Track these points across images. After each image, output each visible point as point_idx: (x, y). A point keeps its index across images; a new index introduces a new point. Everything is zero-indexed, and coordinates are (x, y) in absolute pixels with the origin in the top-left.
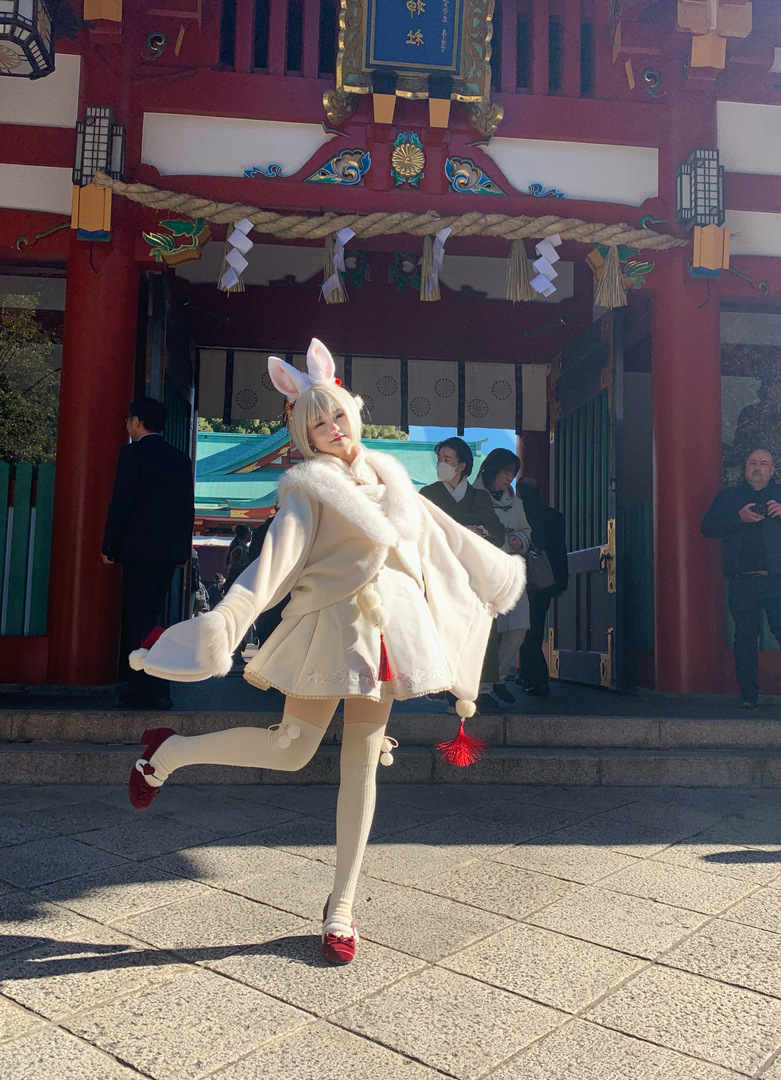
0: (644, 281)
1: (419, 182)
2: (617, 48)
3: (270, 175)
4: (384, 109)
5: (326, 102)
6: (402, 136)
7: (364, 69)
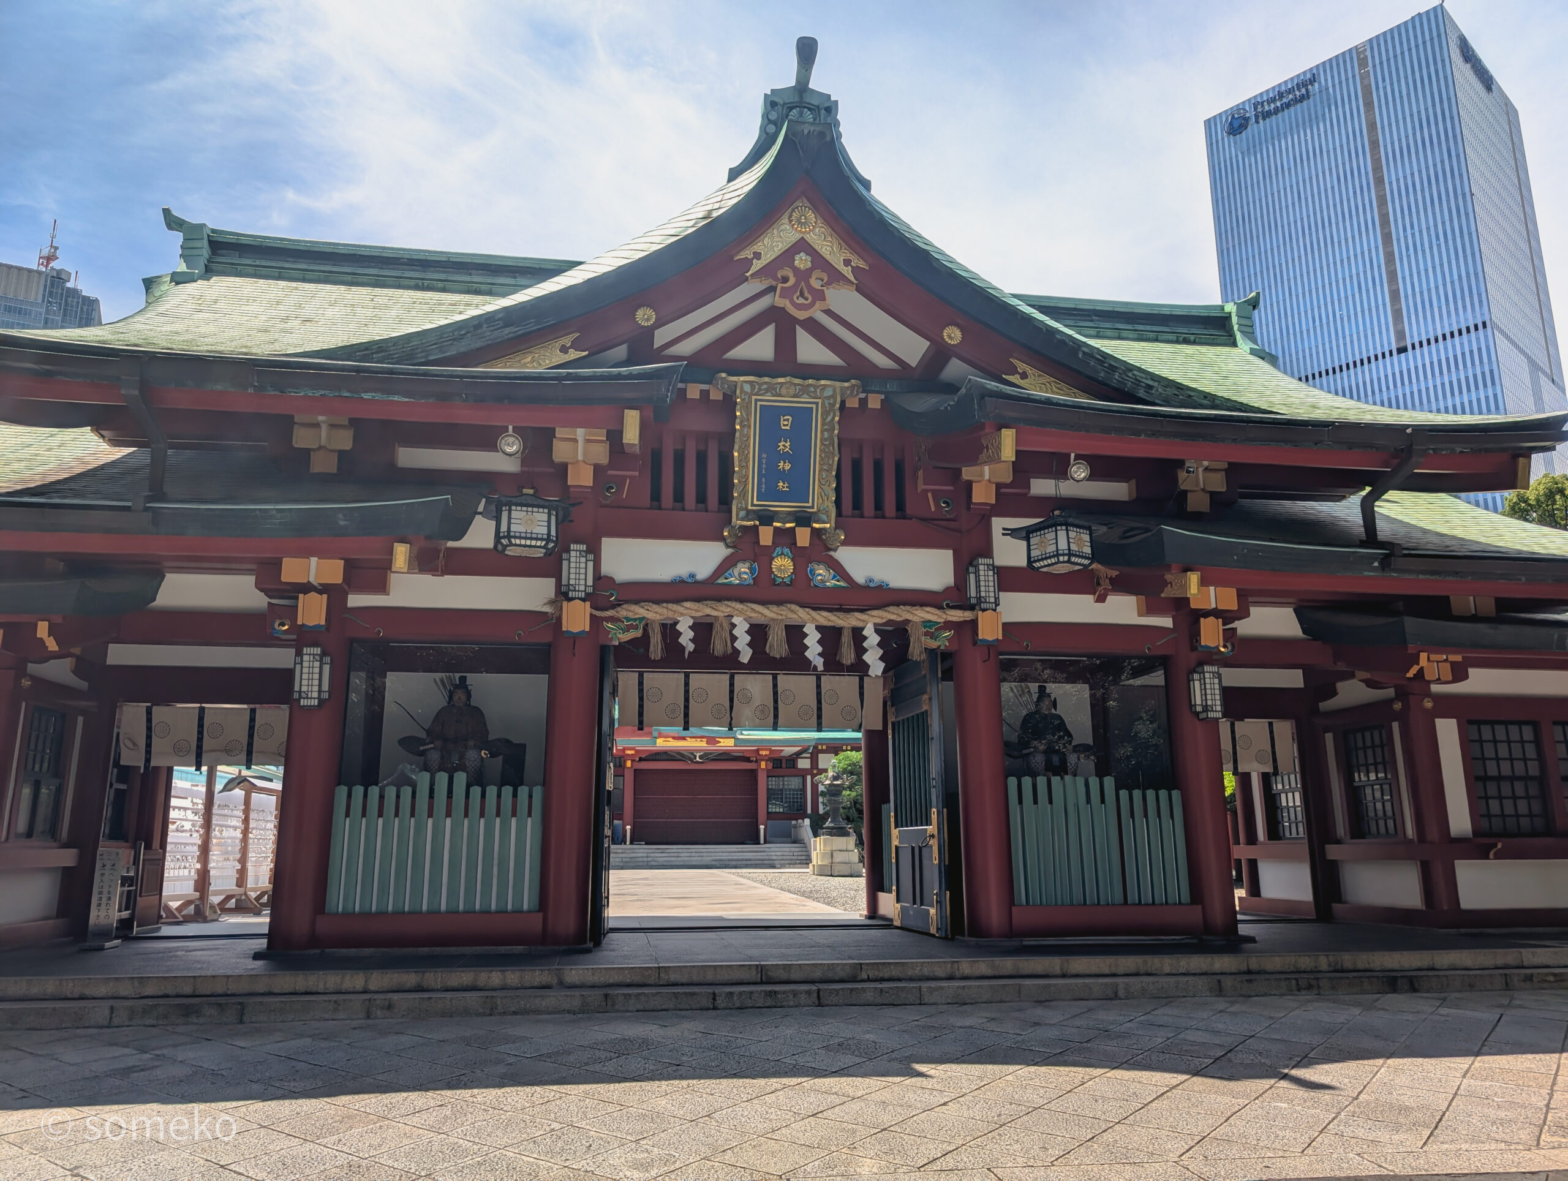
0: (947, 644)
1: (790, 581)
2: (921, 487)
3: (690, 580)
4: (766, 535)
5: (726, 534)
6: (778, 552)
7: (750, 508)
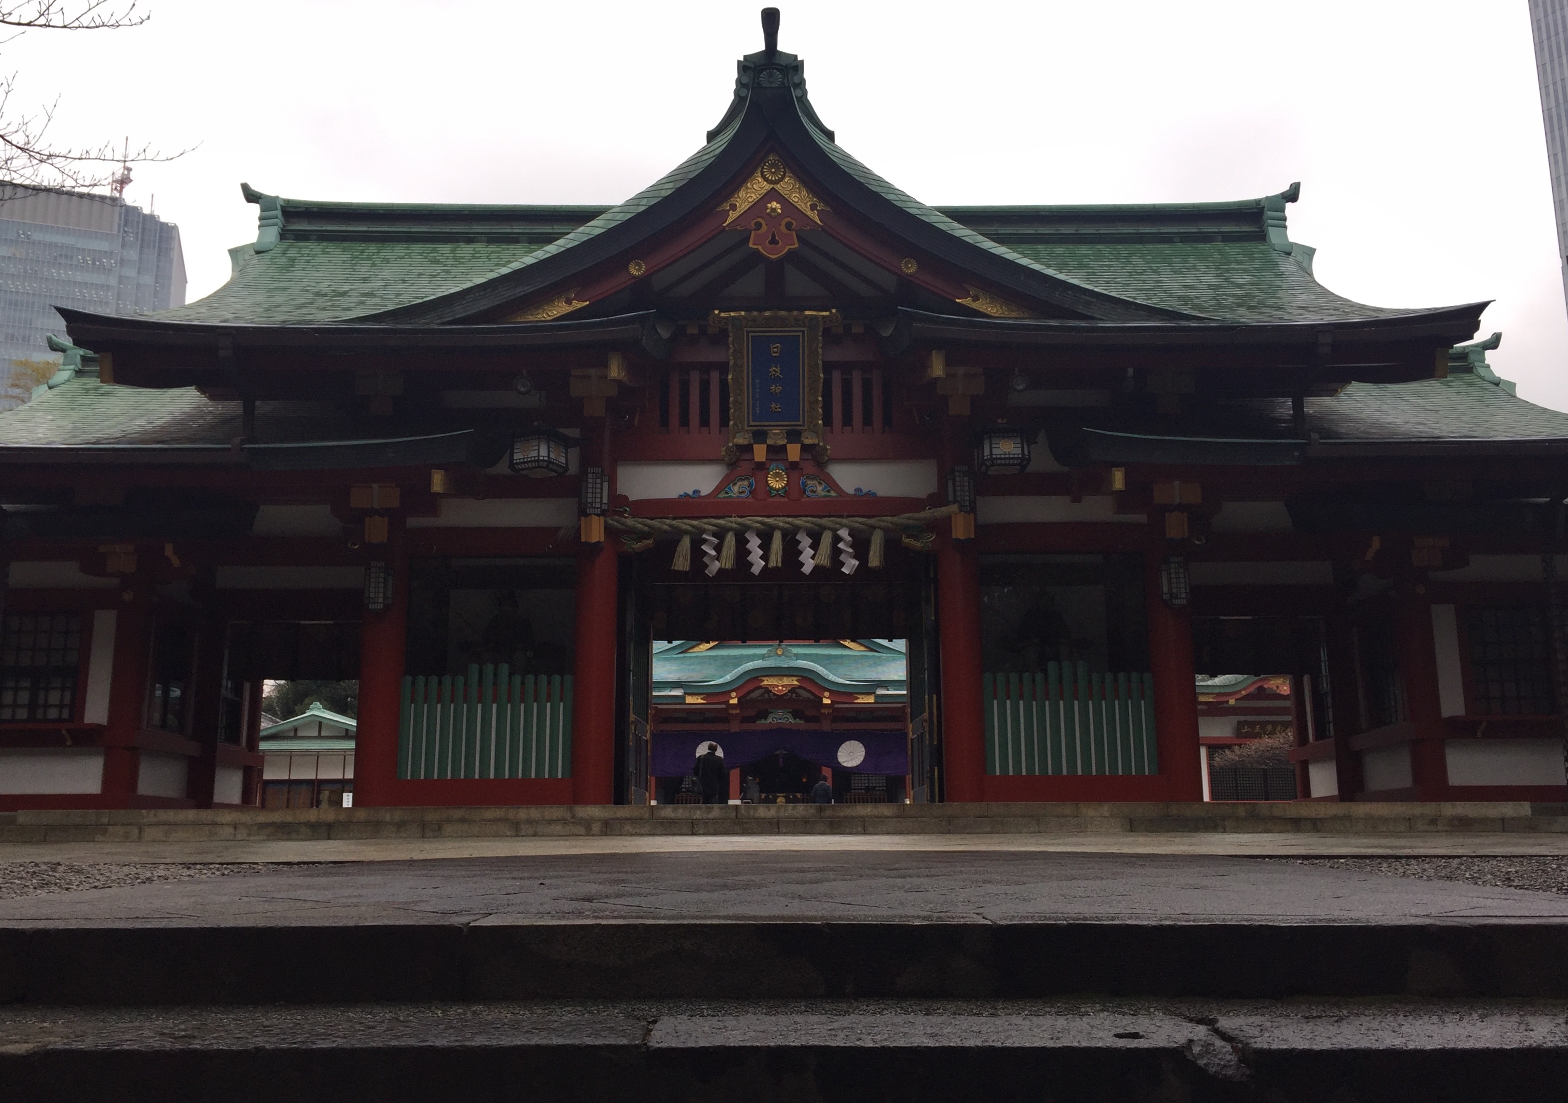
0: (931, 546)
1: (785, 493)
2: (906, 402)
3: (694, 496)
6: (774, 465)
